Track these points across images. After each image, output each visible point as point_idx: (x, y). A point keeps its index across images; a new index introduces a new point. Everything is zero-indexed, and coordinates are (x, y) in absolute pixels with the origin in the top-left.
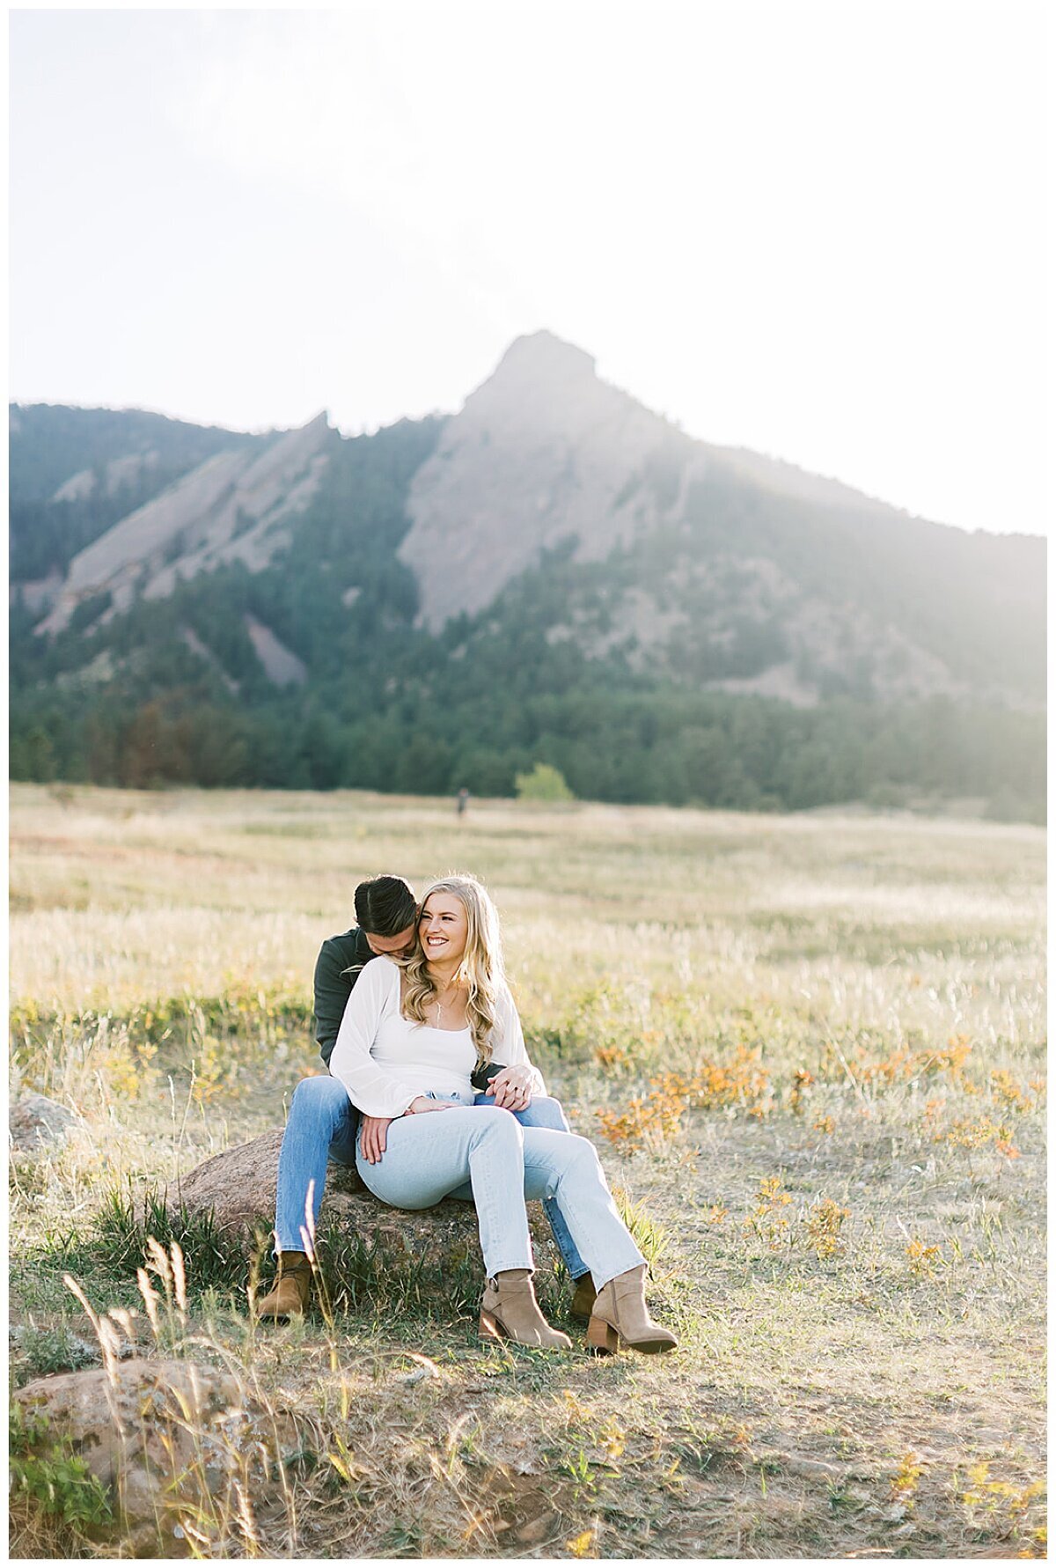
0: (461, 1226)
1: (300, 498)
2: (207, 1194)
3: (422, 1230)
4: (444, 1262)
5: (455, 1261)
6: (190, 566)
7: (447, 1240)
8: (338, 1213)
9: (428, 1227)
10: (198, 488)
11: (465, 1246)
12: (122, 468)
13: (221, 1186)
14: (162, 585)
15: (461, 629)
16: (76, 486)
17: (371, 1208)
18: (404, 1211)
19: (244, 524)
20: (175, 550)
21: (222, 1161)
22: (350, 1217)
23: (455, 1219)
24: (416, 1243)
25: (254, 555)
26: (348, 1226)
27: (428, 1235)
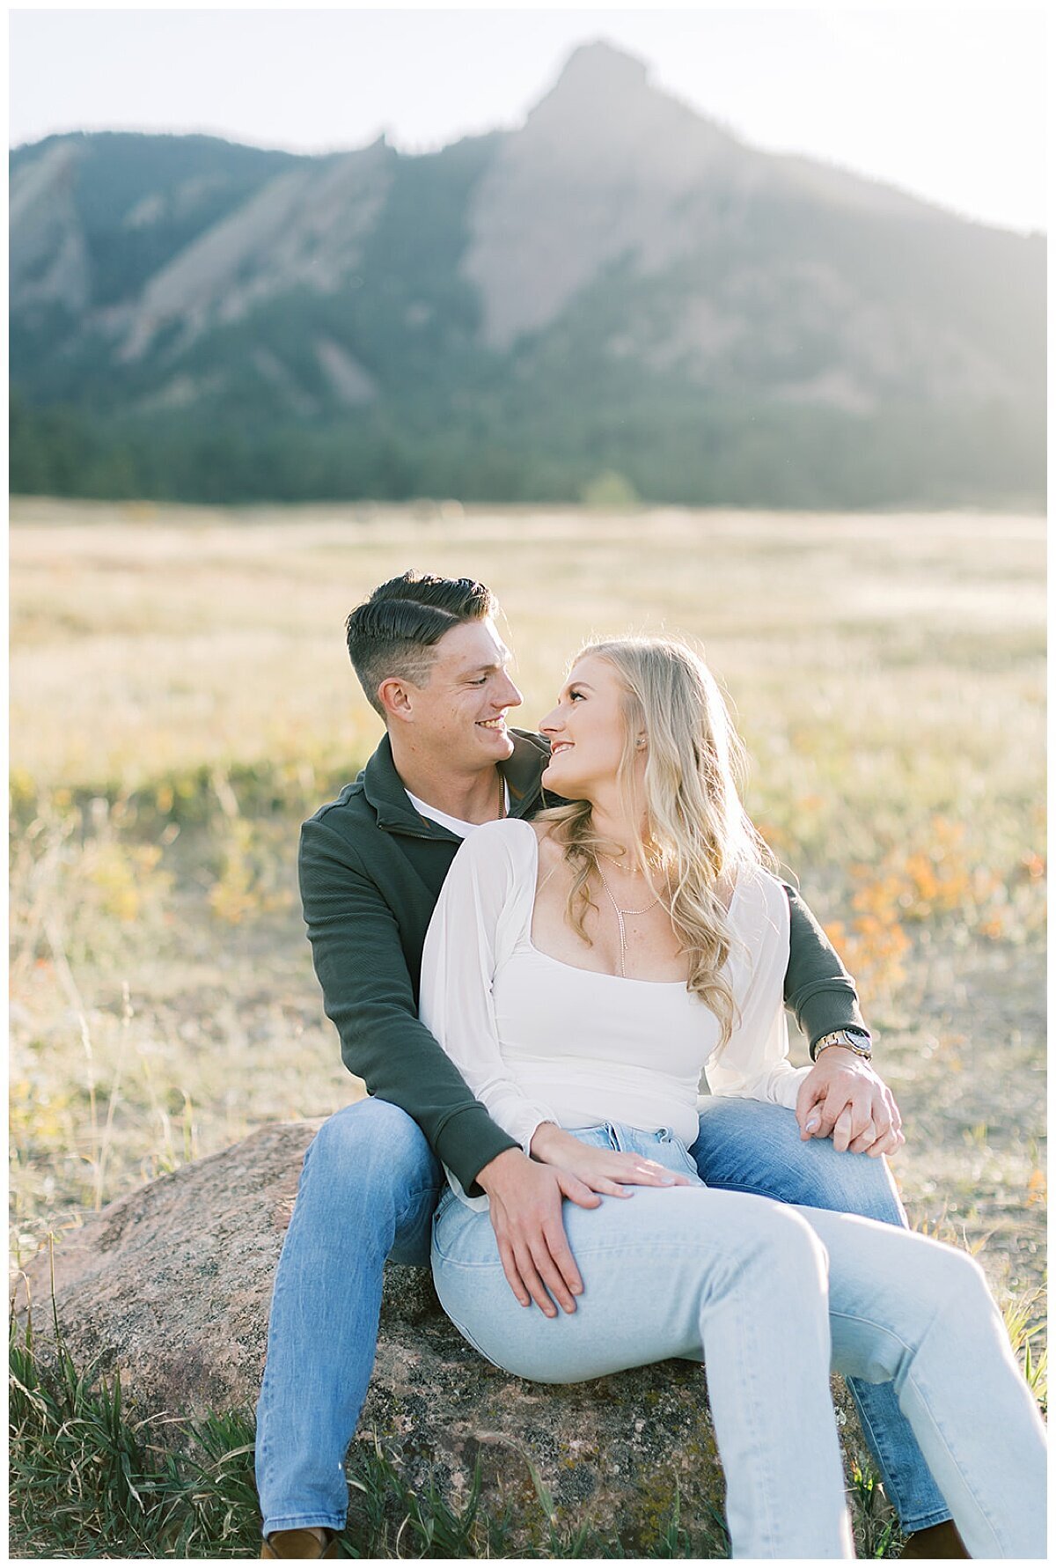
0: (660, 1429)
1: (366, 214)
2: (119, 1310)
3: (575, 1444)
4: (626, 1520)
5: (651, 1514)
6: (262, 288)
7: (630, 1468)
8: (388, 1395)
9: (585, 1437)
10: (265, 209)
11: (670, 1478)
12: (191, 191)
13: (152, 1291)
14: (235, 308)
15: (526, 345)
16: (146, 211)
17: (460, 1378)
18: (532, 1387)
19: (311, 244)
20: (245, 271)
21: (170, 1192)
22: (415, 1405)
23: (646, 1411)
24: (563, 1478)
25: (322, 275)
26: (409, 1427)
27: (588, 1458)
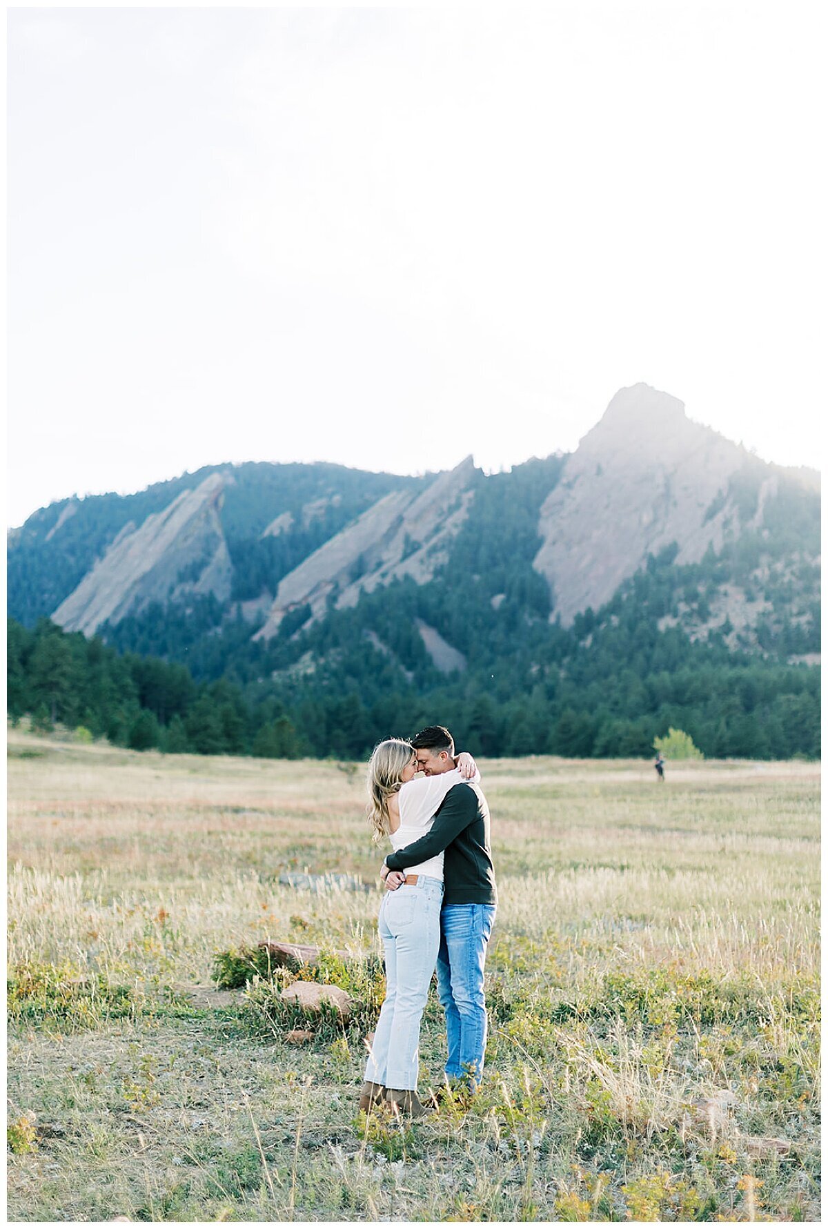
1: (454, 525)
6: (370, 582)
10: (373, 522)
12: (313, 509)
14: (349, 598)
15: (587, 623)
16: (280, 524)
19: (411, 548)
20: (357, 571)
25: (420, 572)
